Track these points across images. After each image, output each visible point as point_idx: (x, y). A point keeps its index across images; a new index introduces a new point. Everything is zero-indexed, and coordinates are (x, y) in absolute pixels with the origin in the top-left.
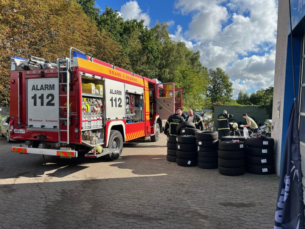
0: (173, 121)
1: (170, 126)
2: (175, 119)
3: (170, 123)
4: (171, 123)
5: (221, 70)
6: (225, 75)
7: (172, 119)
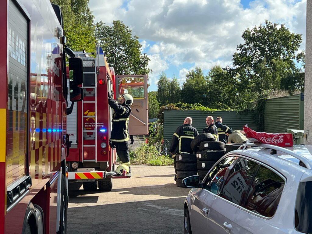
0: (185, 134)
1: (180, 141)
2: (187, 132)
3: (180, 137)
4: (182, 137)
5: (124, 26)
6: (133, 38)
7: (184, 131)
